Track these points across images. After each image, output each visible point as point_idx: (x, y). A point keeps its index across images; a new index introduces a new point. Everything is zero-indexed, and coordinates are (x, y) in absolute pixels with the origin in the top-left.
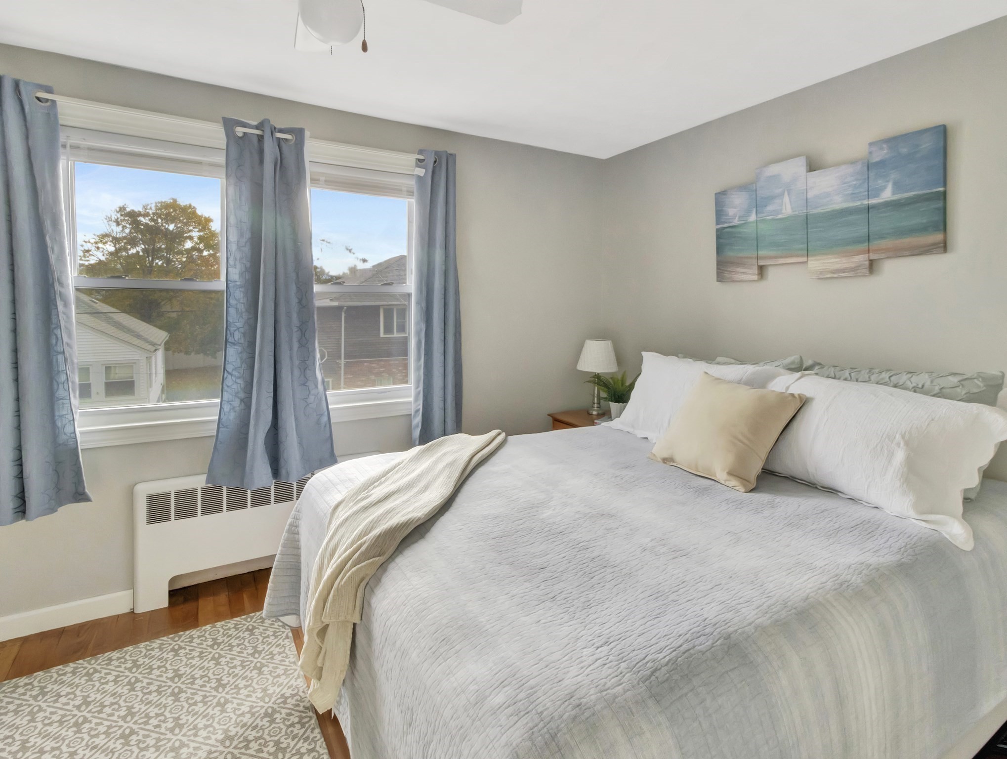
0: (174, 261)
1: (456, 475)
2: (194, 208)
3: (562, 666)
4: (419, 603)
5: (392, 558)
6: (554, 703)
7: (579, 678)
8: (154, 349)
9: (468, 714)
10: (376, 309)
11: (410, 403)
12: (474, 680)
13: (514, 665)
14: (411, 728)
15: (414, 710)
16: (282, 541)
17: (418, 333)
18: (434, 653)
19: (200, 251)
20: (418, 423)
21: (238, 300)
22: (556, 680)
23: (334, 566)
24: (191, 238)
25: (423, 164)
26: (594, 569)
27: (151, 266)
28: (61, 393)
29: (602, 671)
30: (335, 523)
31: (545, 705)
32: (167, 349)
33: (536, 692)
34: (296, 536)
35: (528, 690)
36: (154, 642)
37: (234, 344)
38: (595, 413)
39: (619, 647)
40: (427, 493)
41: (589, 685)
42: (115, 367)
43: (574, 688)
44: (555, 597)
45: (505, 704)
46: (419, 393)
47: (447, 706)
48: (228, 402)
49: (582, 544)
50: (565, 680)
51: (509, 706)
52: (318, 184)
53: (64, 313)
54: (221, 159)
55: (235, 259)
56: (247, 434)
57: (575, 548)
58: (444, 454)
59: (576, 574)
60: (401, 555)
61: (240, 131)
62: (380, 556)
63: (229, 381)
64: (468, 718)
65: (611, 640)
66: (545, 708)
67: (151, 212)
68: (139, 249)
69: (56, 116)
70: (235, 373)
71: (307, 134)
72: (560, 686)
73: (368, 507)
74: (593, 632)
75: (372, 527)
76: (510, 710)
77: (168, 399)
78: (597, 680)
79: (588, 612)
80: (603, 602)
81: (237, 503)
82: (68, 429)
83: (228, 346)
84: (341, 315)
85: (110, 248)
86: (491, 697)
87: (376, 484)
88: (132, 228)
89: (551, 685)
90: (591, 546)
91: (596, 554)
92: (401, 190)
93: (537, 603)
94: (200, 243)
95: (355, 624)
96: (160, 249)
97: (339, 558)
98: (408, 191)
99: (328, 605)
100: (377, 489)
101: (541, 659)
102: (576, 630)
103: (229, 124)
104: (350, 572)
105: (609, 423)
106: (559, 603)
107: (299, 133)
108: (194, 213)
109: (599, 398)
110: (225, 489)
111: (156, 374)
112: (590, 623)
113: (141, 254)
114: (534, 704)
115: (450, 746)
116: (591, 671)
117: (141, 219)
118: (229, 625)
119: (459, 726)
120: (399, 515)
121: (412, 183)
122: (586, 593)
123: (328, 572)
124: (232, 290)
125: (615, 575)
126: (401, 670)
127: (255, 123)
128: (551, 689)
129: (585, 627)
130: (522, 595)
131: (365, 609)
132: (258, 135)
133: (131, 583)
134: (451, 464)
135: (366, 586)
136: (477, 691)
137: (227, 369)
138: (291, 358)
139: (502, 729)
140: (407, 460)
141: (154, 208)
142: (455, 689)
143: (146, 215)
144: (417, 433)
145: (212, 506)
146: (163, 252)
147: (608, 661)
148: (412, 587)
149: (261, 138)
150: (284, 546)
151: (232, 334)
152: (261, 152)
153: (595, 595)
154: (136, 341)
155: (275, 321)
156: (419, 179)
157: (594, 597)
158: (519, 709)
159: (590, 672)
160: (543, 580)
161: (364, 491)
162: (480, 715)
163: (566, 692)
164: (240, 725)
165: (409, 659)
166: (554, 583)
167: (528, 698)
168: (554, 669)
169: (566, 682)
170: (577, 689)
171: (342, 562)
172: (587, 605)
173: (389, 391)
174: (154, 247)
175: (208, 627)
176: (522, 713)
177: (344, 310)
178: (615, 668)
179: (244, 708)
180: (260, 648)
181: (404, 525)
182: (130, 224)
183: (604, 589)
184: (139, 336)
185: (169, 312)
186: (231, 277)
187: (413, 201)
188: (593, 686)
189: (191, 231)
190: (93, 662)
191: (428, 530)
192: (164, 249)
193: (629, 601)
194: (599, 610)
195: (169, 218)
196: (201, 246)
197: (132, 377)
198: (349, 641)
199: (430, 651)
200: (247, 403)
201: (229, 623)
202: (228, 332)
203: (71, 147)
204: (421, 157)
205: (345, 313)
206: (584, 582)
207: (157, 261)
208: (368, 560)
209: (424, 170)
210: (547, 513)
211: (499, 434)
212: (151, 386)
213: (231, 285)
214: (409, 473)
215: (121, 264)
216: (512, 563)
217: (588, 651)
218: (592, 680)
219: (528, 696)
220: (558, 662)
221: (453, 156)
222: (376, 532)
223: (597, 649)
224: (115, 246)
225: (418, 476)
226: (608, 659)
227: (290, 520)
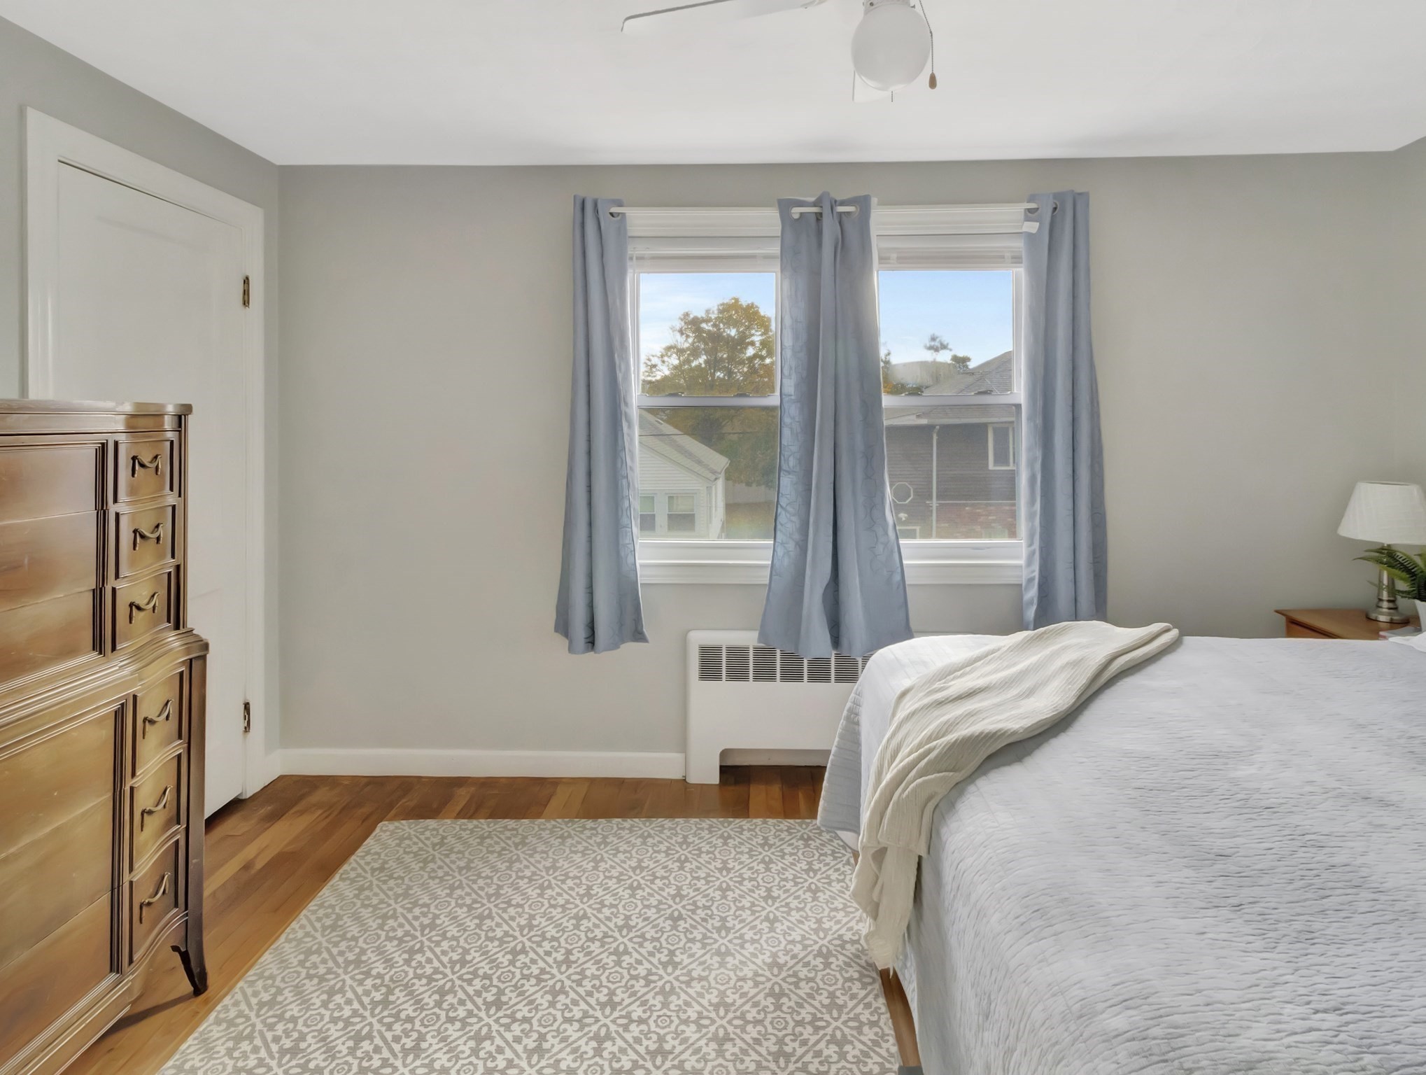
0: (736, 373)
1: (1082, 680)
2: (757, 307)
3: (1238, 1015)
4: (1005, 849)
5: (971, 778)
6: (1216, 1065)
7: (1270, 1046)
8: (714, 477)
9: (1068, 1027)
10: (983, 428)
11: (1020, 567)
12: (1079, 982)
13: (1147, 983)
14: (988, 1022)
15: (992, 997)
16: (839, 730)
17: (1031, 464)
18: (1022, 924)
19: (763, 358)
20: (1033, 599)
21: (793, 418)
22: (1222, 1032)
23: (895, 771)
24: (752, 344)
25: (1036, 214)
26: (1330, 885)
27: (713, 379)
28: (625, 520)
29: (1320, 1051)
30: (901, 715)
31: (1198, 1061)
32: (727, 479)
33: (1182, 1036)
34: (856, 727)
35: (1168, 1028)
36: (704, 822)
37: (789, 473)
38: (1382, 618)
39: (1364, 1025)
40: (1032, 699)
41: (1290, 1064)
42: (677, 497)
43: (1256, 1056)
44: (1241, 905)
45: (1127, 1034)
46: (1033, 553)
47: (1036, 1005)
48: (782, 543)
49: (1313, 837)
50: (1241, 1037)
51: (1134, 1039)
52: (889, 263)
53: (629, 435)
54: (775, 249)
55: (791, 368)
56: (803, 586)
57: (1293, 839)
58: (1065, 649)
59: (1291, 881)
60: (984, 778)
61: (796, 212)
62: (955, 771)
63: (783, 518)
64: (1066, 1034)
65: (1349, 1008)
66: (1197, 1065)
67: (713, 316)
68: (702, 360)
69: (625, 230)
70: (790, 509)
71: (874, 201)
72: (1230, 1043)
73: (943, 702)
74: (1311, 982)
75: (946, 731)
76: (1135, 1045)
77: (728, 537)
78: (1308, 1062)
79: (1307, 949)
80: (1343, 943)
81: (792, 674)
82: (630, 560)
83: (782, 474)
84: (932, 438)
85: (674, 361)
86: (1104, 1016)
87: (958, 673)
88: (695, 337)
89: (1213, 1035)
90: (1332, 844)
91: (1337, 860)
92: (1003, 257)
93: (1204, 905)
94: (763, 348)
95: (920, 857)
96: (722, 360)
97: (901, 761)
98: (1013, 258)
99: (886, 821)
100: (959, 680)
101: (1200, 991)
102: (1275, 968)
103: (785, 206)
104: (913, 783)
105: (1408, 640)
106: (1247, 917)
107: (863, 203)
108: (757, 313)
109: (1393, 592)
110: (778, 653)
111: (716, 507)
112: (1307, 968)
113: (703, 366)
114: (1177, 1052)
115: (1039, 1064)
116: (1296, 1042)
117: (704, 325)
118: (782, 826)
119: (1053, 1040)
120: (986, 721)
121: (1019, 245)
122: (1307, 918)
123: (888, 777)
124: (786, 405)
125: (1378, 907)
126: (976, 935)
127: (812, 199)
128: (1212, 1041)
129: (1297, 970)
130: (1178, 885)
131: (933, 838)
132: (816, 213)
133: (683, 745)
134: (1075, 664)
135: (935, 809)
136: (1084, 999)
137: (782, 504)
138: (854, 493)
139: (1118, 1068)
140: (1005, 649)
141: (716, 312)
142: (1050, 985)
143: (707, 321)
144: (1031, 613)
145: (765, 674)
146: (724, 362)
147: (1336, 1040)
148: (996, 824)
149: (819, 217)
150: (842, 737)
151: (787, 461)
152: (819, 233)
153: (1328, 927)
154: (697, 468)
155: (835, 444)
156: (1030, 237)
157: (1323, 930)
158: (1150, 1049)
159: (1294, 1044)
160: (1222, 874)
161: (940, 680)
162: (1085, 1035)
163: (1241, 1057)
164: (791, 954)
165: (987, 923)
166: (1242, 884)
167: (1168, 1039)
168: (1221, 1013)
169: (1240, 1042)
170: (1264, 1060)
171: (904, 768)
172: (1308, 937)
173: (988, 547)
174: (716, 358)
175: (759, 821)
176: (1155, 1058)
177: (936, 430)
178: (1351, 1057)
179: (796, 935)
180: (816, 867)
181: (992, 737)
182: (693, 333)
183: (1348, 922)
184: (699, 462)
185: (730, 434)
186: (786, 390)
187: (1021, 271)
188: (1298, 1068)
189: (753, 335)
190: (648, 824)
191: (1029, 753)
192: (726, 359)
193: (1402, 957)
194: (1330, 953)
195: (730, 322)
196: (764, 353)
197: (693, 510)
198: (913, 880)
199: (1016, 920)
200: (802, 547)
201: (781, 823)
202: (782, 458)
203: (638, 258)
204: (1033, 206)
205: (938, 435)
206: (1306, 900)
207: (719, 373)
208: (938, 772)
209: (1038, 224)
210: (1244, 772)
211: (1167, 630)
212: (711, 522)
213: (786, 399)
214: (1008, 667)
215: (684, 379)
216: (1164, 834)
217: (1294, 1009)
218: (1298, 1059)
219: (1169, 1036)
220: (1231, 1006)
221: (1085, 195)
222: (952, 737)
223: (1315, 1013)
224: (679, 359)
225: (1020, 672)
226: (1336, 1036)
227: (849, 705)
